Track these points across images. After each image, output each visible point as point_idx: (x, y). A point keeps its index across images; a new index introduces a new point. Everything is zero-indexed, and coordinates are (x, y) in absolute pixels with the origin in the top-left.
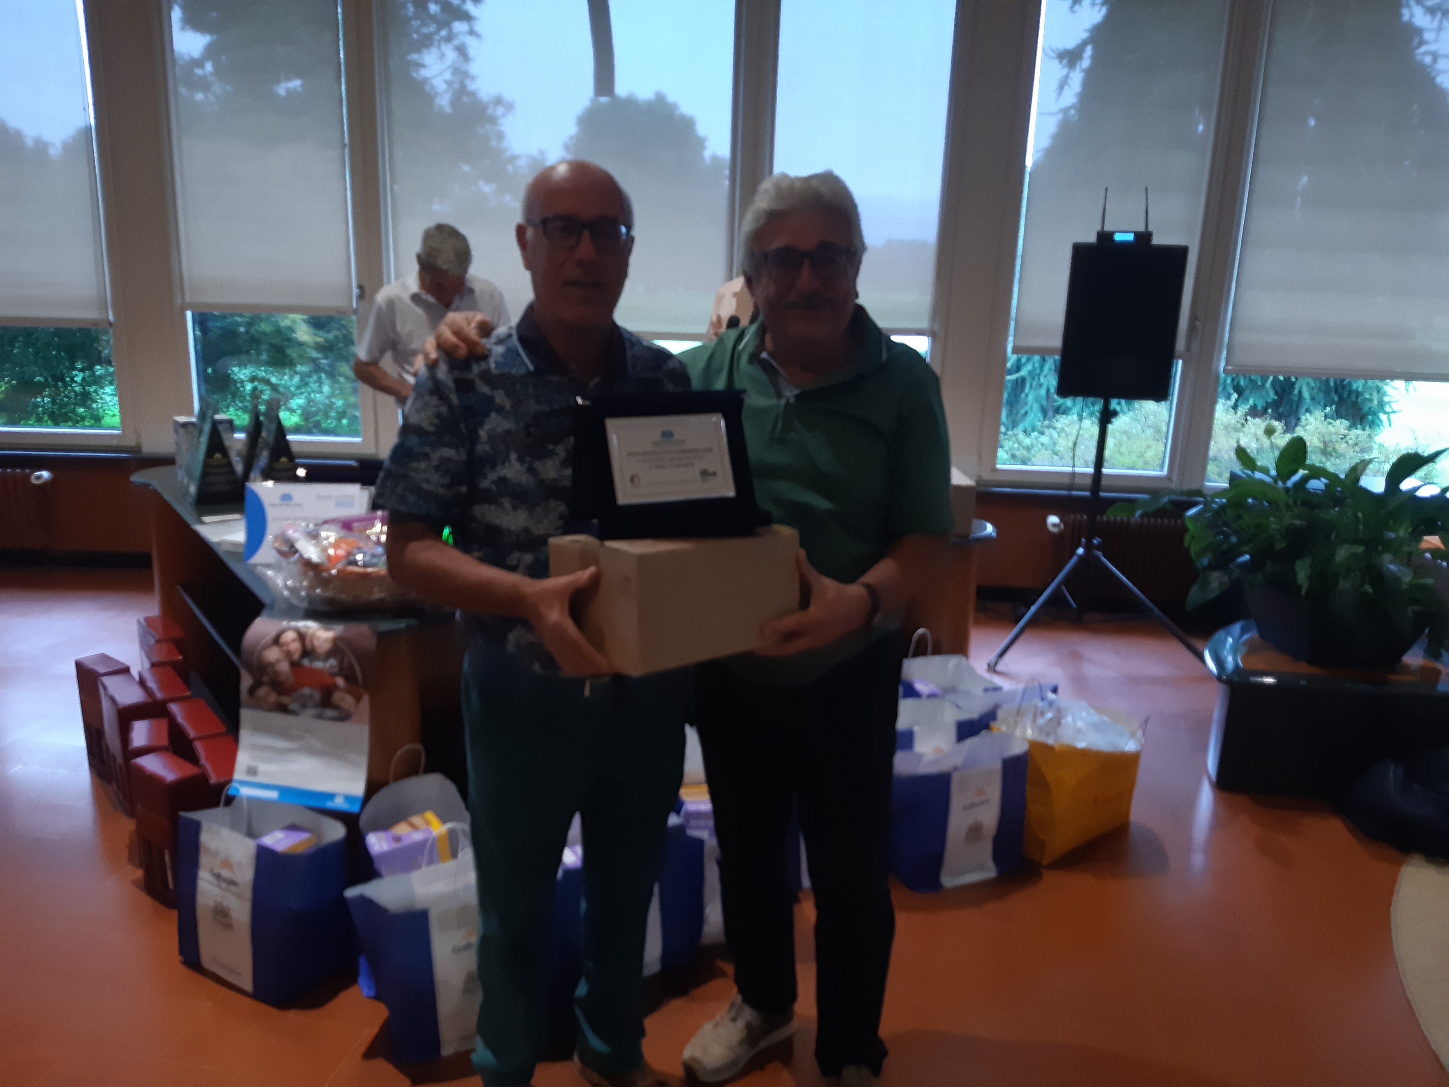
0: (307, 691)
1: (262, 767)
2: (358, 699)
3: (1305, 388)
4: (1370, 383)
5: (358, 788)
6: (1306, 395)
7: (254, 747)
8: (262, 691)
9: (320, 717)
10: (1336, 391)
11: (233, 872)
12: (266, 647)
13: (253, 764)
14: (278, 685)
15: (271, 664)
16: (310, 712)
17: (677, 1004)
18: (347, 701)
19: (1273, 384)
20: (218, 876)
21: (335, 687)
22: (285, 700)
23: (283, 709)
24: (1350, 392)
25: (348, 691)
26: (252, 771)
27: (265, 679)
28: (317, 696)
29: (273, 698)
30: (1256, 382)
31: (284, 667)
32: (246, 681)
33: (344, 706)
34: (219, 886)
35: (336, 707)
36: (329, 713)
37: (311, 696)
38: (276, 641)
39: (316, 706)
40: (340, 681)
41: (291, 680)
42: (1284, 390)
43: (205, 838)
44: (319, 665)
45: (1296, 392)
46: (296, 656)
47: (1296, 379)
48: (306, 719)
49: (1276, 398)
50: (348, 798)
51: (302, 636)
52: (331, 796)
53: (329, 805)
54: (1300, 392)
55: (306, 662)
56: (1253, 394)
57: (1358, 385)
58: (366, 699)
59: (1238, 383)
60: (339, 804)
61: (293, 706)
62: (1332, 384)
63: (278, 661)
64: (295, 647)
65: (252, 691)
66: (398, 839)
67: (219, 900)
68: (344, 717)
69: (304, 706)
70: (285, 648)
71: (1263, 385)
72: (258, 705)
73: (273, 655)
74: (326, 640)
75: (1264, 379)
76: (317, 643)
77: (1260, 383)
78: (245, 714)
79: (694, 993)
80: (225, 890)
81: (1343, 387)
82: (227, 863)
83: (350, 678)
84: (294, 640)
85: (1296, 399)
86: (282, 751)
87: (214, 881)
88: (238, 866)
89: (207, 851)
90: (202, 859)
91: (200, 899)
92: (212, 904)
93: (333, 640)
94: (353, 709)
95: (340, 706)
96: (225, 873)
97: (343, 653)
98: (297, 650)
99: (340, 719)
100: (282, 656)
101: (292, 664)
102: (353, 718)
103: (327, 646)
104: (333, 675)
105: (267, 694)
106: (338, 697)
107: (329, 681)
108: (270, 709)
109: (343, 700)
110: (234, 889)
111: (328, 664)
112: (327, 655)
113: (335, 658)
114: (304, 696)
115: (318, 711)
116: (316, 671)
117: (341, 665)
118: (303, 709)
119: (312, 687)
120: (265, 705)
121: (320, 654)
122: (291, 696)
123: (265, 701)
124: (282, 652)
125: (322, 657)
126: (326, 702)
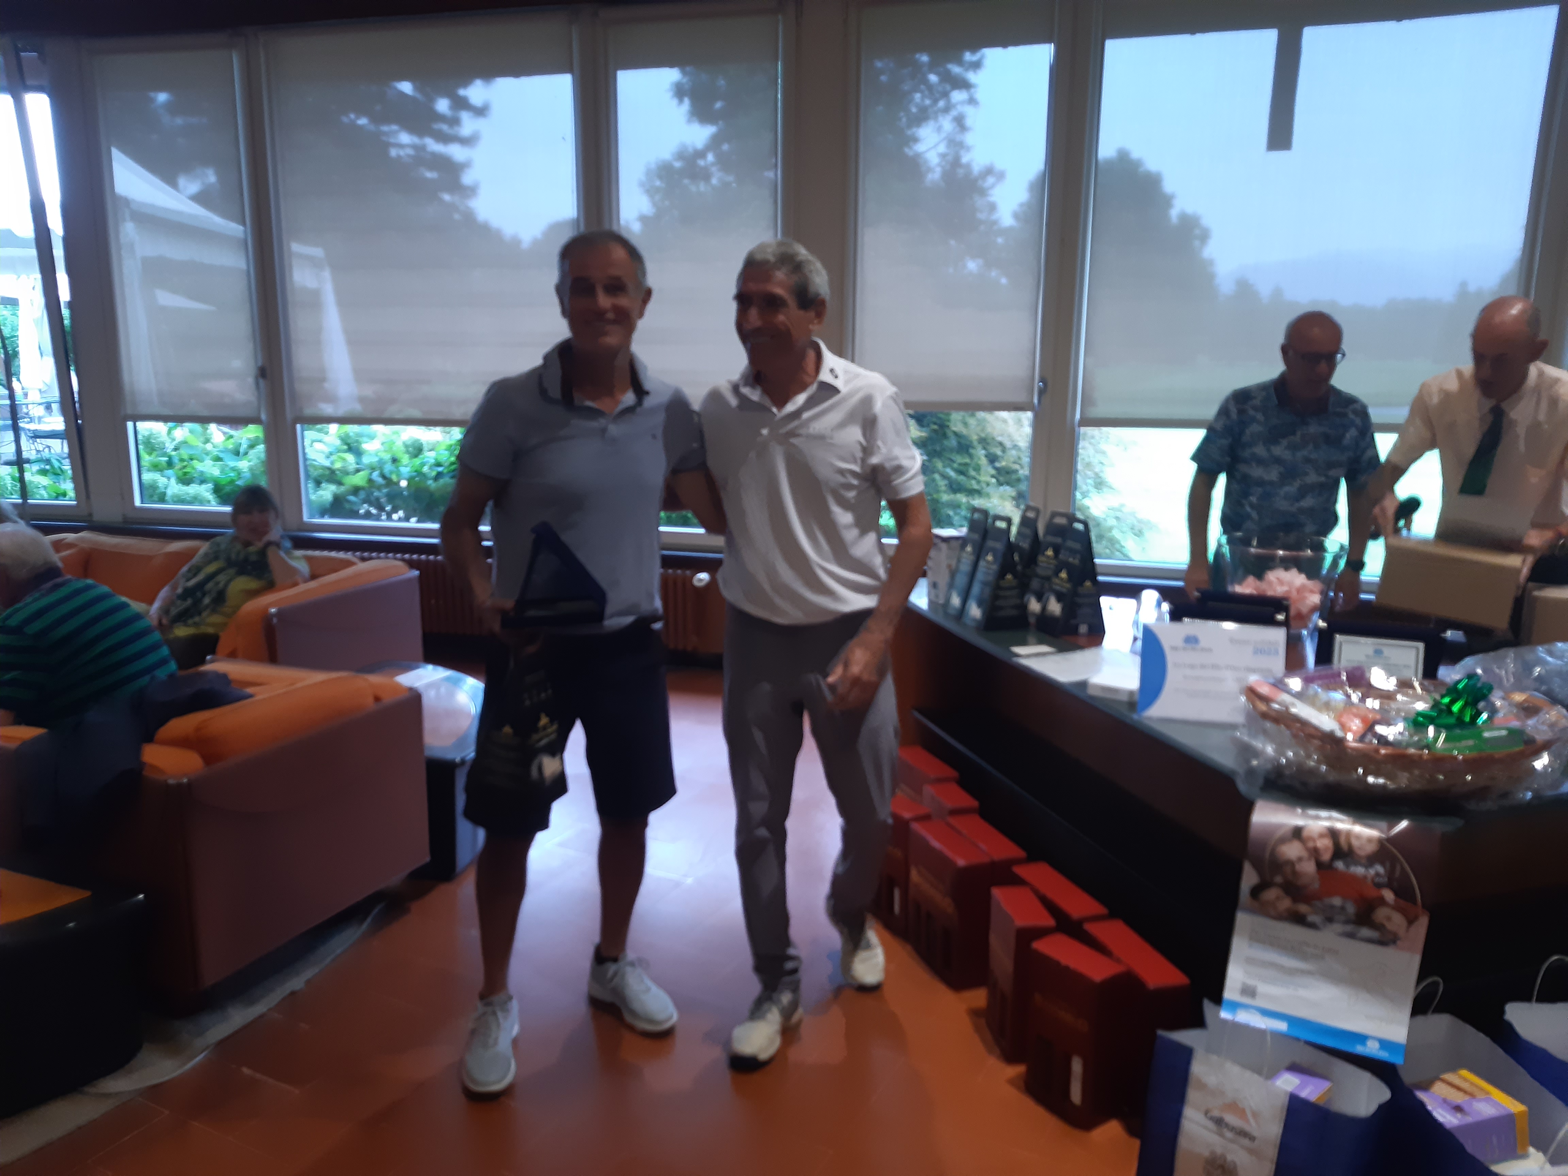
0: (1337, 901)
1: (1263, 988)
2: (1411, 921)
5: (1399, 1033)
7: (1250, 961)
8: (1271, 894)
9: (1351, 936)
11: (1247, 1121)
13: (1251, 982)
14: (1295, 889)
15: (1291, 863)
16: (1338, 927)
18: (1396, 921)
20: (1219, 1122)
21: (1382, 901)
22: (1303, 908)
23: (1299, 919)
25: (1397, 908)
26: (1249, 991)
27: (1279, 879)
28: (1351, 909)
29: (1286, 903)
31: (1309, 867)
32: (1249, 878)
33: (1389, 926)
34: (1221, 1135)
35: (1378, 927)
36: (1365, 932)
37: (1343, 908)
38: (1297, 835)
39: (1347, 922)
40: (1388, 895)
41: (1316, 885)
43: (1198, 1068)
44: (1359, 870)
46: (1326, 857)
48: (1330, 936)
50: (1384, 1044)
51: (1333, 834)
52: (1362, 1038)
53: (1359, 1049)
55: (1340, 865)
58: (1422, 921)
60: (1372, 1049)
61: (1312, 918)
63: (1300, 859)
64: (1325, 844)
65: (1255, 892)
66: (1458, 1108)
67: (1219, 1151)
68: (1387, 939)
69: (1330, 920)
70: (1310, 846)
72: (1263, 909)
73: (1292, 851)
74: (1368, 840)
76: (1355, 843)
78: (1243, 920)
80: (1232, 1141)
82: (1234, 1107)
83: (1403, 892)
84: (1323, 836)
86: (1292, 972)
87: (1211, 1125)
88: (1255, 1115)
89: (1202, 1086)
90: (1192, 1095)
91: (1184, 1143)
92: (1206, 1153)
93: (1380, 841)
94: (1401, 932)
95: (1383, 926)
96: (1231, 1119)
97: (1393, 860)
98: (1326, 848)
99: (1382, 943)
100: (1304, 854)
101: (1320, 865)
102: (1398, 942)
103: (1371, 848)
104: (1379, 886)
105: (1278, 898)
106: (1381, 914)
107: (1372, 893)
108: (1279, 917)
109: (1389, 919)
110: (1246, 1142)
111: (1372, 872)
112: (1371, 860)
113: (1383, 864)
114: (1332, 907)
115: (1349, 928)
116: (1354, 878)
117: (1390, 874)
118: (1328, 924)
119: (1345, 897)
120: (1273, 912)
121: (1360, 857)
122: (1309, 905)
123: (1275, 908)
124: (1307, 849)
125: (1363, 861)
126: (1365, 917)
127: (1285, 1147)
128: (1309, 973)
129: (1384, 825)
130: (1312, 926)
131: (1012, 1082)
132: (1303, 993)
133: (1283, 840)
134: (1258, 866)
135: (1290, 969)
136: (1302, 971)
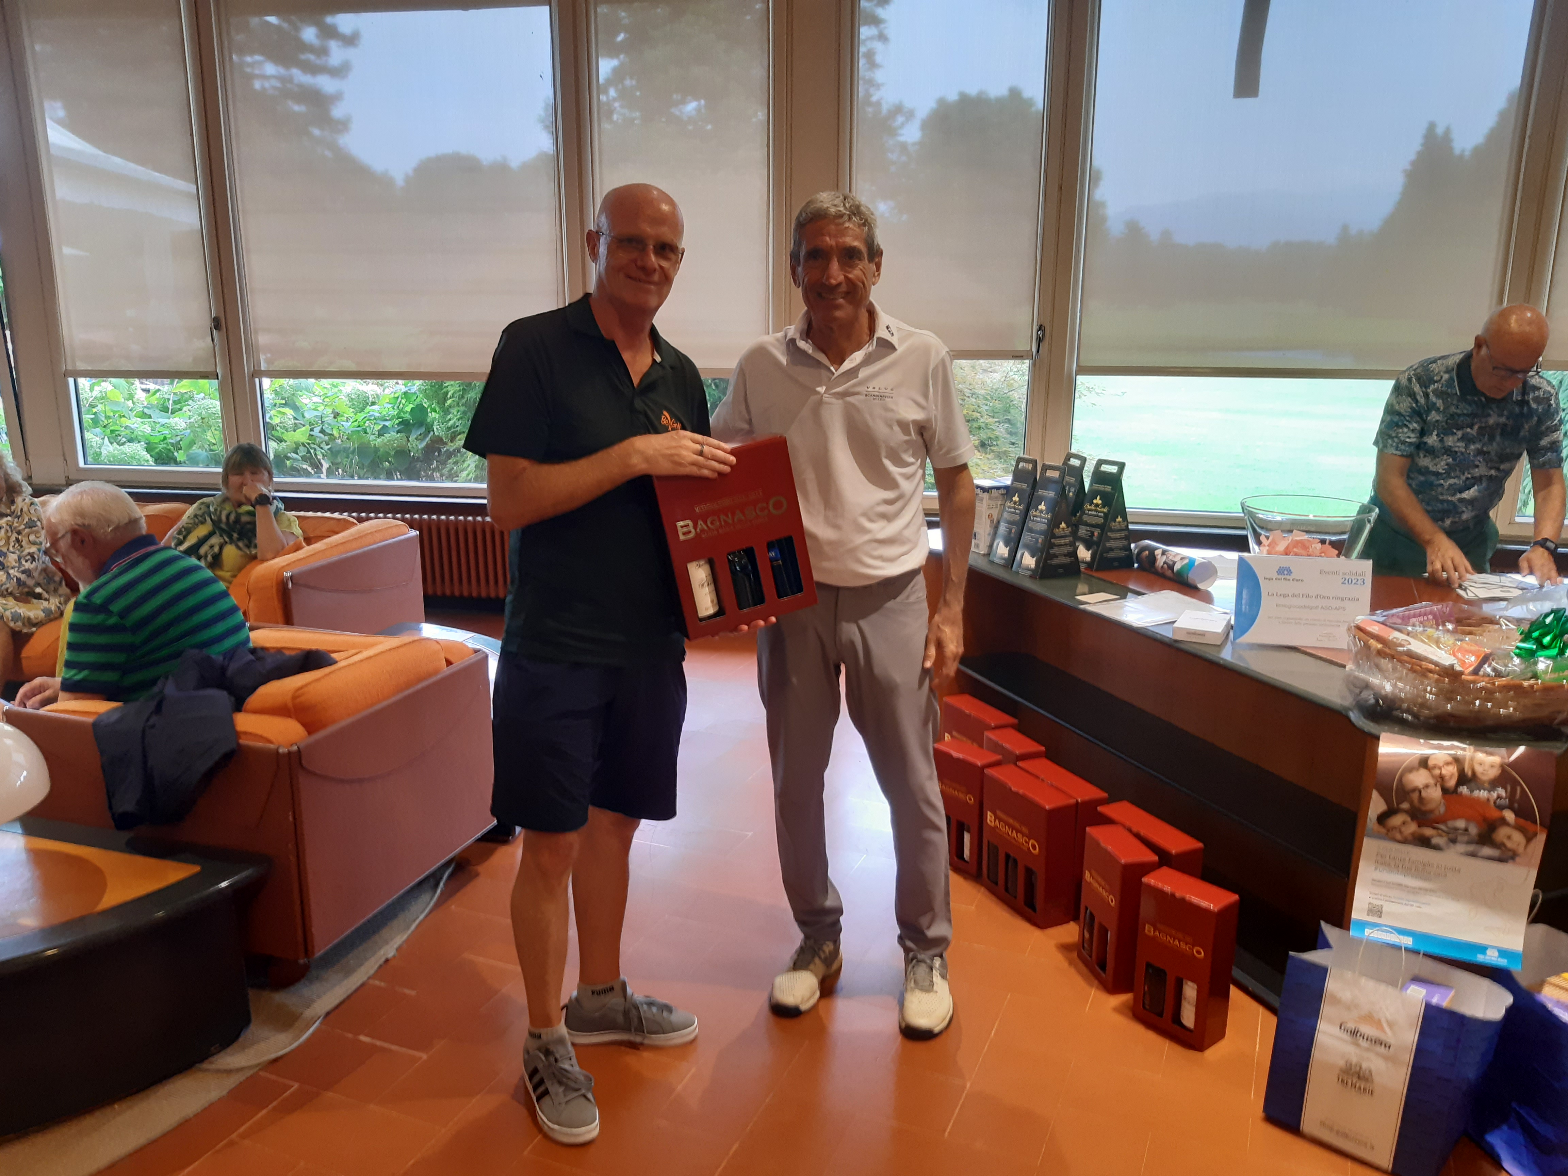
1: (1387, 907)
2: (1529, 839)
7: (1376, 882)
8: (1397, 820)
9: (1473, 855)
11: (1382, 1030)
13: (1377, 902)
14: (1420, 814)
15: (1417, 790)
16: (1461, 848)
18: (1517, 839)
20: (1354, 1033)
21: (1503, 822)
22: (1428, 832)
23: (1424, 842)
25: (1518, 828)
27: (1405, 806)
28: (1474, 830)
29: (1412, 827)
31: (1435, 794)
32: (1376, 805)
34: (1358, 1045)
35: (1498, 846)
36: (1487, 851)
38: (1423, 764)
39: (1469, 843)
40: (1509, 816)
41: (1442, 810)
44: (1483, 794)
48: (1451, 856)
50: (1504, 953)
51: (1457, 760)
52: (1483, 949)
53: (1480, 958)
55: (1464, 790)
58: (1541, 837)
60: (1492, 958)
61: (1435, 841)
63: (1427, 786)
64: (1450, 771)
67: (1354, 1060)
68: (1507, 856)
69: (1454, 841)
70: (1436, 773)
72: (1389, 835)
73: (1419, 779)
74: (1491, 767)
76: (1479, 769)
78: (1369, 845)
80: (1367, 1050)
82: (1369, 1018)
83: (1522, 812)
84: (1448, 764)
86: (1415, 891)
87: (1346, 1037)
88: (1391, 1025)
89: (1336, 1001)
90: (1326, 1010)
91: (1317, 1054)
92: (1341, 1063)
93: (1502, 766)
94: (1521, 849)
95: (1503, 845)
96: (1366, 1029)
97: (1515, 783)
98: (1452, 775)
99: (1501, 860)
100: (1431, 781)
101: (1445, 790)
102: (1518, 859)
103: (1494, 773)
104: (1501, 808)
105: (1404, 823)
106: (1502, 833)
107: (1495, 814)
108: (1405, 841)
109: (1509, 837)
110: (1382, 1049)
111: (1495, 795)
112: (1494, 784)
113: (1505, 788)
114: (1456, 829)
115: (1471, 848)
116: (1477, 801)
117: (1512, 796)
118: (1451, 844)
119: (1468, 819)
120: (1398, 837)
121: (1484, 782)
122: (1434, 828)
123: (1401, 832)
124: (1433, 776)
125: (1486, 785)
126: (1486, 837)
127: (1420, 1051)
128: (1432, 891)
129: (1503, 751)
130: (1437, 848)
131: (1118, 1010)
132: (1426, 909)
133: (1410, 769)
134: (1385, 793)
135: (1414, 888)
136: (1426, 890)
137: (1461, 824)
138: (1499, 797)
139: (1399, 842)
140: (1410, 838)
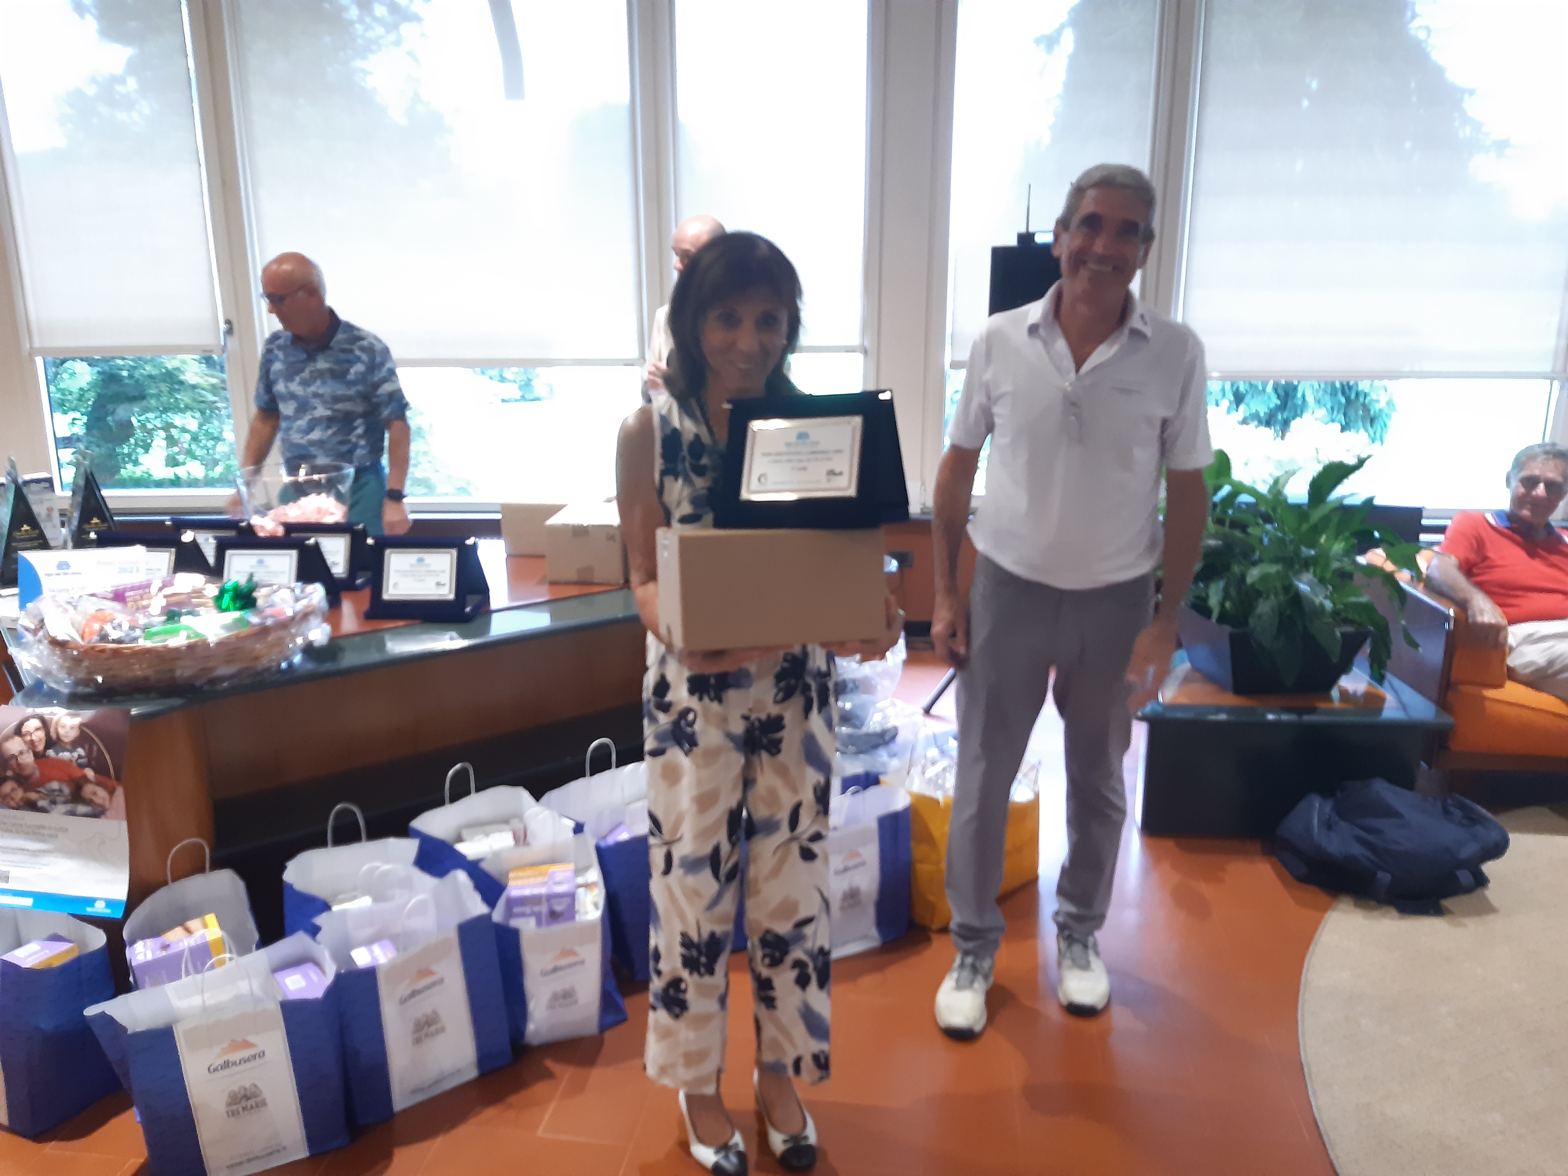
1: (14, 872)
2: (111, 792)
3: (1307, 390)
4: (1376, 383)
5: (120, 891)
6: (1310, 399)
7: (4, 850)
8: (8, 787)
9: (72, 813)
10: (1343, 393)
12: (7, 738)
13: (4, 869)
14: (23, 780)
15: (14, 757)
16: (62, 808)
17: (490, 1112)
18: (101, 795)
19: (1275, 389)
21: (86, 779)
22: (33, 796)
23: (32, 806)
24: (1357, 394)
25: (98, 784)
26: (4, 877)
27: (9, 773)
28: (67, 790)
29: (19, 794)
30: (1256, 387)
31: (28, 759)
33: (97, 800)
35: (88, 802)
36: (82, 809)
37: (60, 790)
38: (18, 731)
39: (65, 802)
40: (90, 773)
41: (37, 774)
42: (1287, 394)
44: (65, 755)
45: (1299, 395)
47: (1299, 382)
48: (57, 817)
49: (1279, 402)
50: (109, 903)
51: (45, 724)
52: (91, 901)
53: (89, 911)
54: (1304, 396)
55: (51, 753)
56: (1255, 399)
57: (1363, 386)
58: (120, 792)
59: (1238, 389)
61: (42, 803)
62: (1338, 385)
63: (21, 753)
64: (39, 736)
66: (165, 947)
68: (98, 812)
69: (54, 802)
70: (28, 738)
71: (1264, 390)
72: (6, 802)
73: (15, 746)
74: (72, 728)
75: (1265, 385)
76: (61, 731)
77: (1260, 388)
79: (513, 1099)
81: (1350, 388)
83: (101, 769)
84: (37, 729)
85: (1300, 402)
86: (36, 854)
93: (82, 725)
94: (107, 804)
95: (92, 801)
97: (91, 741)
98: (41, 740)
99: (95, 816)
100: (24, 747)
101: (36, 755)
102: (108, 813)
103: (73, 734)
104: (82, 766)
105: (13, 790)
106: (88, 790)
107: (78, 773)
108: (18, 808)
109: (95, 794)
111: (76, 755)
112: (76, 743)
113: (83, 748)
114: (54, 791)
115: (69, 807)
116: (62, 762)
117: (89, 755)
118: (53, 806)
119: (60, 780)
120: (12, 803)
121: (66, 743)
122: (39, 792)
123: (12, 799)
124: (25, 742)
125: (69, 747)
126: (77, 796)
128: (49, 852)
130: (43, 810)
132: (46, 870)
135: (34, 851)
136: (44, 851)
137: (55, 785)
138: (80, 757)
139: (14, 808)
140: (21, 804)
